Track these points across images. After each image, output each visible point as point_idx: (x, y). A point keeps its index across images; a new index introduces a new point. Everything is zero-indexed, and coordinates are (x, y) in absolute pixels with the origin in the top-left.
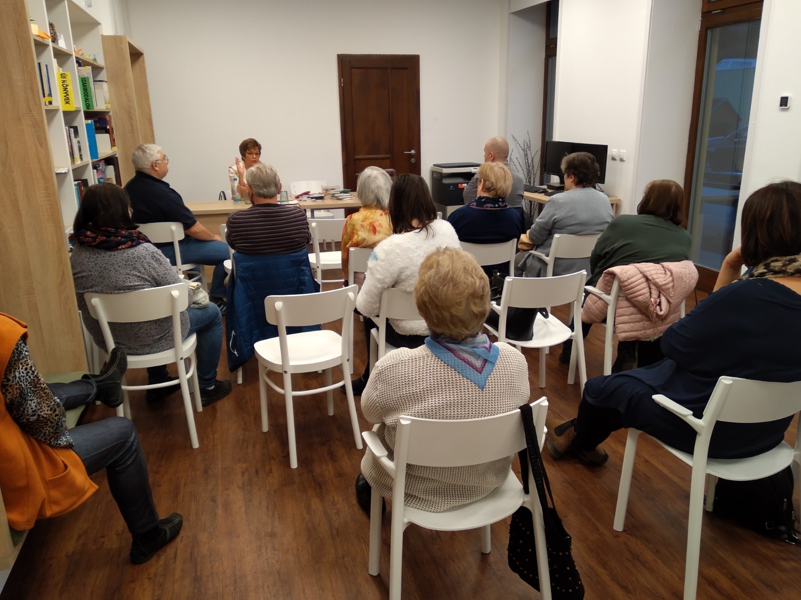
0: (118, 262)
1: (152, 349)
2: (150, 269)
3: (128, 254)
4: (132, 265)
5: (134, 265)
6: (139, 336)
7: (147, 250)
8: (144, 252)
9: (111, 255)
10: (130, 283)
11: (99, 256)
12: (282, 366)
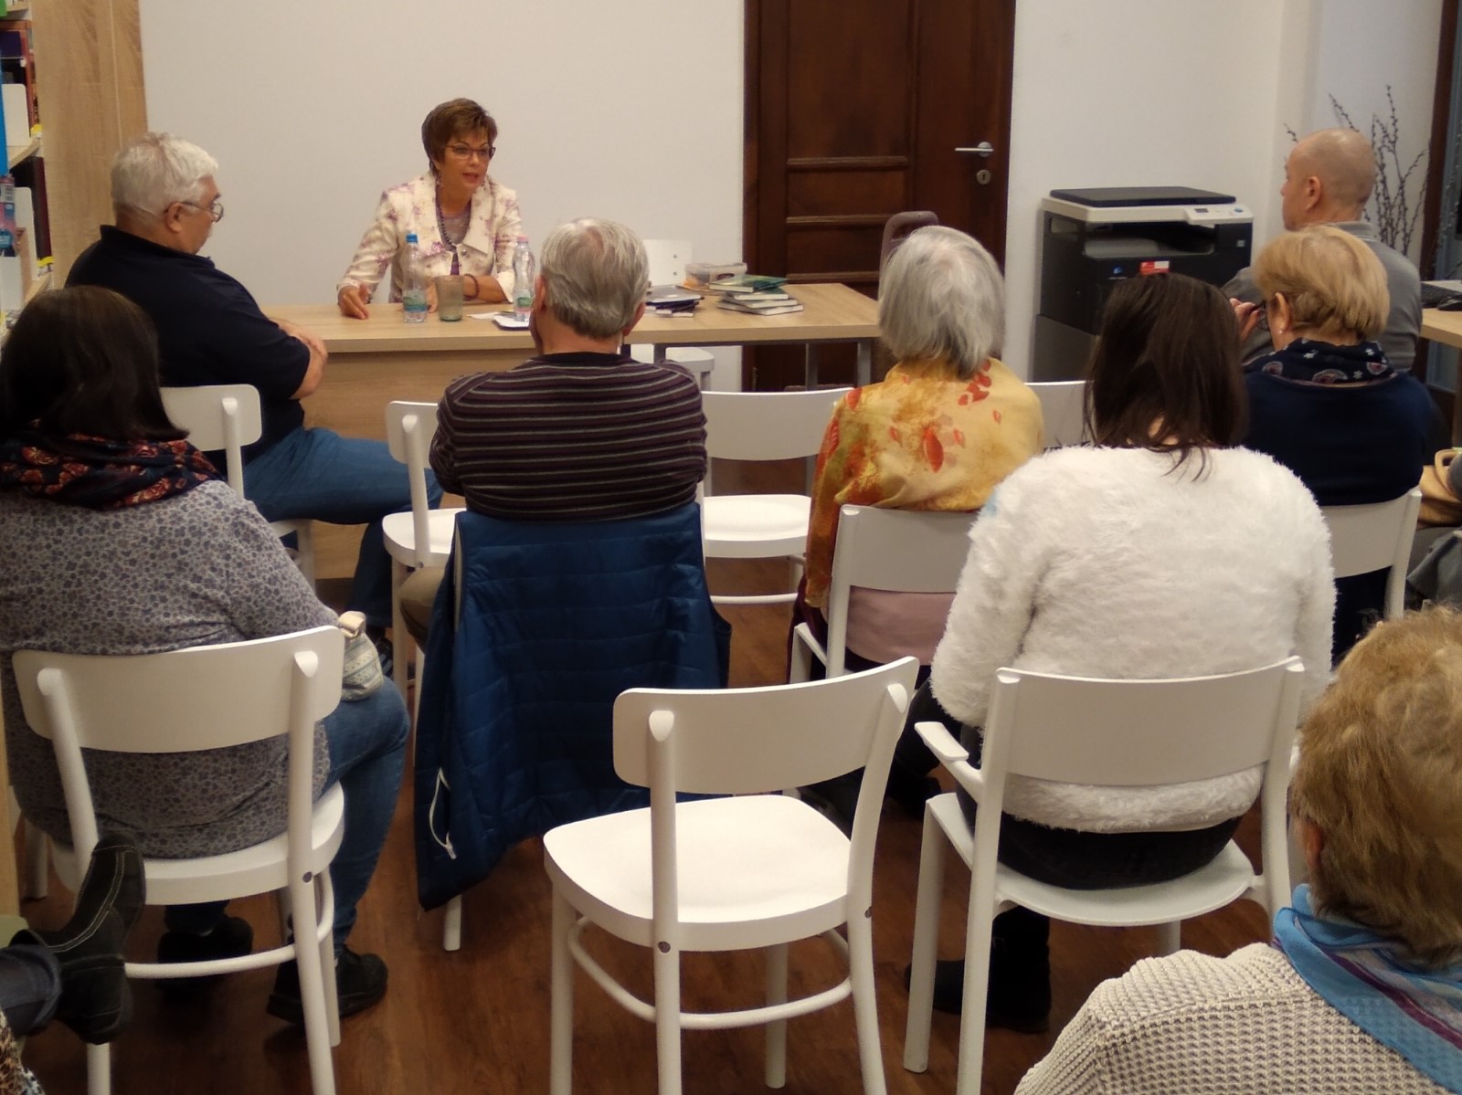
0: (130, 548)
1: (212, 839)
2: (227, 565)
3: (160, 521)
4: (174, 555)
5: (180, 557)
6: (178, 795)
7: (219, 506)
8: (211, 513)
9: (105, 525)
10: (167, 615)
11: (66, 529)
12: (653, 925)
